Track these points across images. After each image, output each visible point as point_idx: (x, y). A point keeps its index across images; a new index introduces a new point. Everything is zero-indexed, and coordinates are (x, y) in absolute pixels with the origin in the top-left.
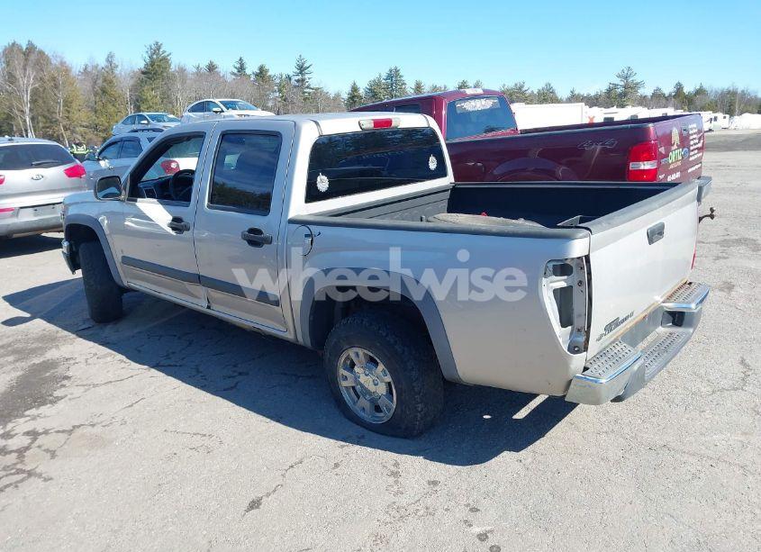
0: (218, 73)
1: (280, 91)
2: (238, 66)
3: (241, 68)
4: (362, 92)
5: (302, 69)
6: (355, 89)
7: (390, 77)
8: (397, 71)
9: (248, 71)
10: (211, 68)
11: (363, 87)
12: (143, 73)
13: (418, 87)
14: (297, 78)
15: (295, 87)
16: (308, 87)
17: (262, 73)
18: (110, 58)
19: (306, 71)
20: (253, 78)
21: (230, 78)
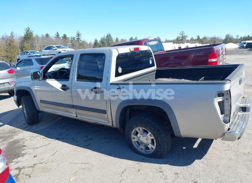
0: (50, 37)
1: (71, 42)
2: (57, 34)
3: (58, 35)
4: (99, 42)
5: (78, 35)
6: (96, 41)
7: (107, 36)
8: (110, 35)
9: (60, 36)
10: (47, 35)
11: (99, 40)
12: (24, 38)
13: (117, 40)
14: (77, 38)
15: (76, 41)
16: (81, 41)
17: (65, 36)
18: (12, 34)
19: (80, 36)
20: (62, 38)
21: (54, 39)
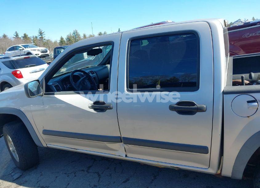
0: (8, 38)
1: (34, 42)
2: (15, 34)
3: (17, 35)
4: (65, 39)
5: (41, 33)
6: (62, 39)
7: (74, 33)
8: (76, 31)
9: (20, 36)
10: (5, 36)
13: (85, 36)
14: (40, 37)
15: (39, 40)
16: (44, 40)
17: (25, 36)
19: (43, 34)
20: (22, 38)
21: (13, 39)
